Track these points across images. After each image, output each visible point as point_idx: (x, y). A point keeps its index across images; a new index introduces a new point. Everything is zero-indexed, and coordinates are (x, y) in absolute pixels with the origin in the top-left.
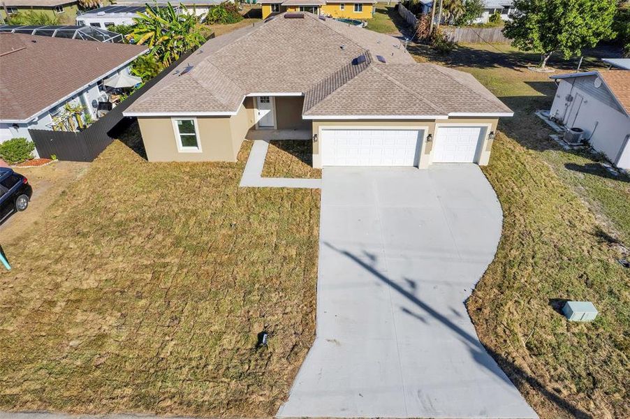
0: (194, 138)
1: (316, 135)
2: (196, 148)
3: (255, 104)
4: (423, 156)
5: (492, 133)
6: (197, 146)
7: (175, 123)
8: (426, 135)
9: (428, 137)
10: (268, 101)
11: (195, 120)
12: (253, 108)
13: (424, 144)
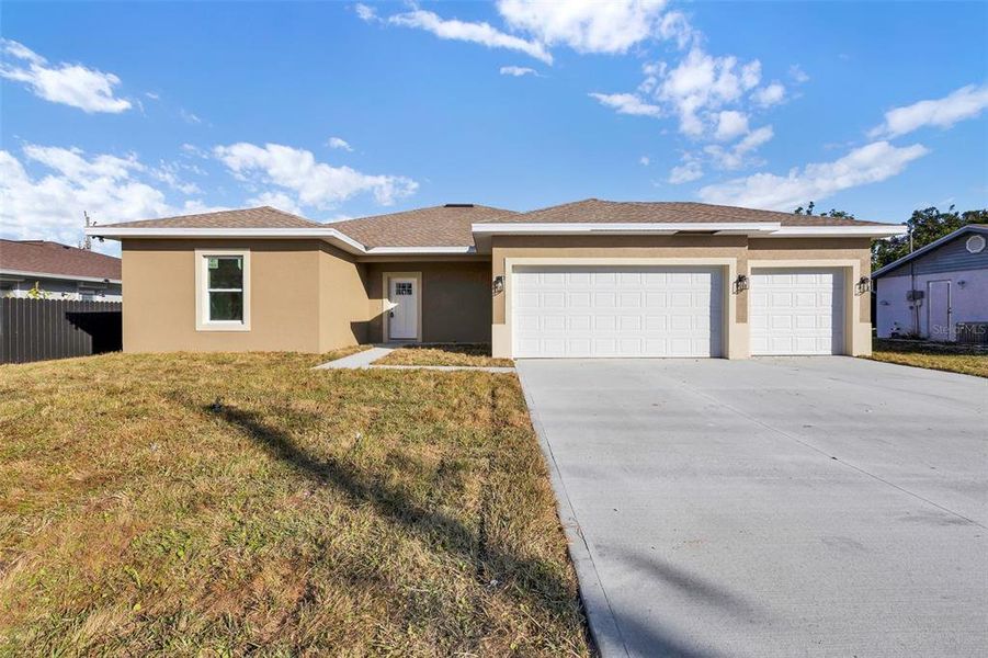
0: (238, 298)
1: (499, 279)
2: (239, 322)
3: (385, 292)
4: (733, 326)
5: (863, 281)
6: (241, 319)
7: (203, 263)
8: (733, 278)
9: (737, 282)
10: (410, 292)
11: (247, 255)
12: (381, 298)
13: (733, 299)
